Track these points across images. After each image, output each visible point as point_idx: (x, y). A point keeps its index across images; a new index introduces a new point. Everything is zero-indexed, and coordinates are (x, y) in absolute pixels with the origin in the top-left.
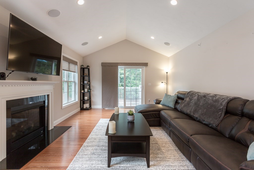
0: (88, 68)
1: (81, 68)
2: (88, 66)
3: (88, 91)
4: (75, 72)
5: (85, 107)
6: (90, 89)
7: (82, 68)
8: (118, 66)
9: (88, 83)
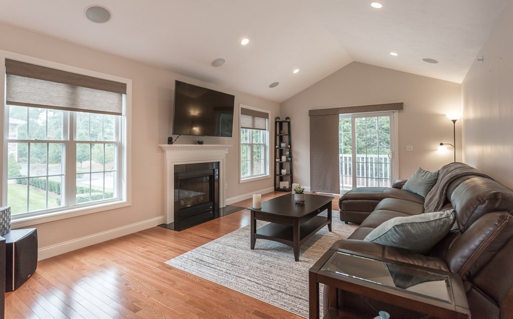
0: (288, 121)
1: (276, 123)
2: (287, 118)
3: (287, 161)
4: (265, 130)
5: (281, 187)
6: (290, 156)
7: (278, 122)
8: (340, 115)
9: (287, 148)
